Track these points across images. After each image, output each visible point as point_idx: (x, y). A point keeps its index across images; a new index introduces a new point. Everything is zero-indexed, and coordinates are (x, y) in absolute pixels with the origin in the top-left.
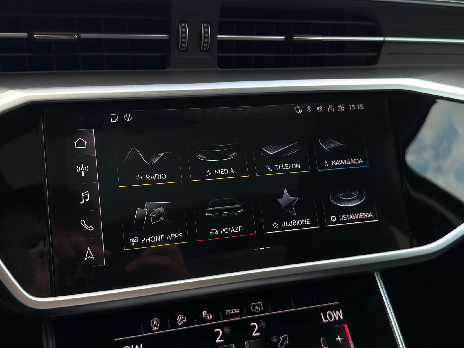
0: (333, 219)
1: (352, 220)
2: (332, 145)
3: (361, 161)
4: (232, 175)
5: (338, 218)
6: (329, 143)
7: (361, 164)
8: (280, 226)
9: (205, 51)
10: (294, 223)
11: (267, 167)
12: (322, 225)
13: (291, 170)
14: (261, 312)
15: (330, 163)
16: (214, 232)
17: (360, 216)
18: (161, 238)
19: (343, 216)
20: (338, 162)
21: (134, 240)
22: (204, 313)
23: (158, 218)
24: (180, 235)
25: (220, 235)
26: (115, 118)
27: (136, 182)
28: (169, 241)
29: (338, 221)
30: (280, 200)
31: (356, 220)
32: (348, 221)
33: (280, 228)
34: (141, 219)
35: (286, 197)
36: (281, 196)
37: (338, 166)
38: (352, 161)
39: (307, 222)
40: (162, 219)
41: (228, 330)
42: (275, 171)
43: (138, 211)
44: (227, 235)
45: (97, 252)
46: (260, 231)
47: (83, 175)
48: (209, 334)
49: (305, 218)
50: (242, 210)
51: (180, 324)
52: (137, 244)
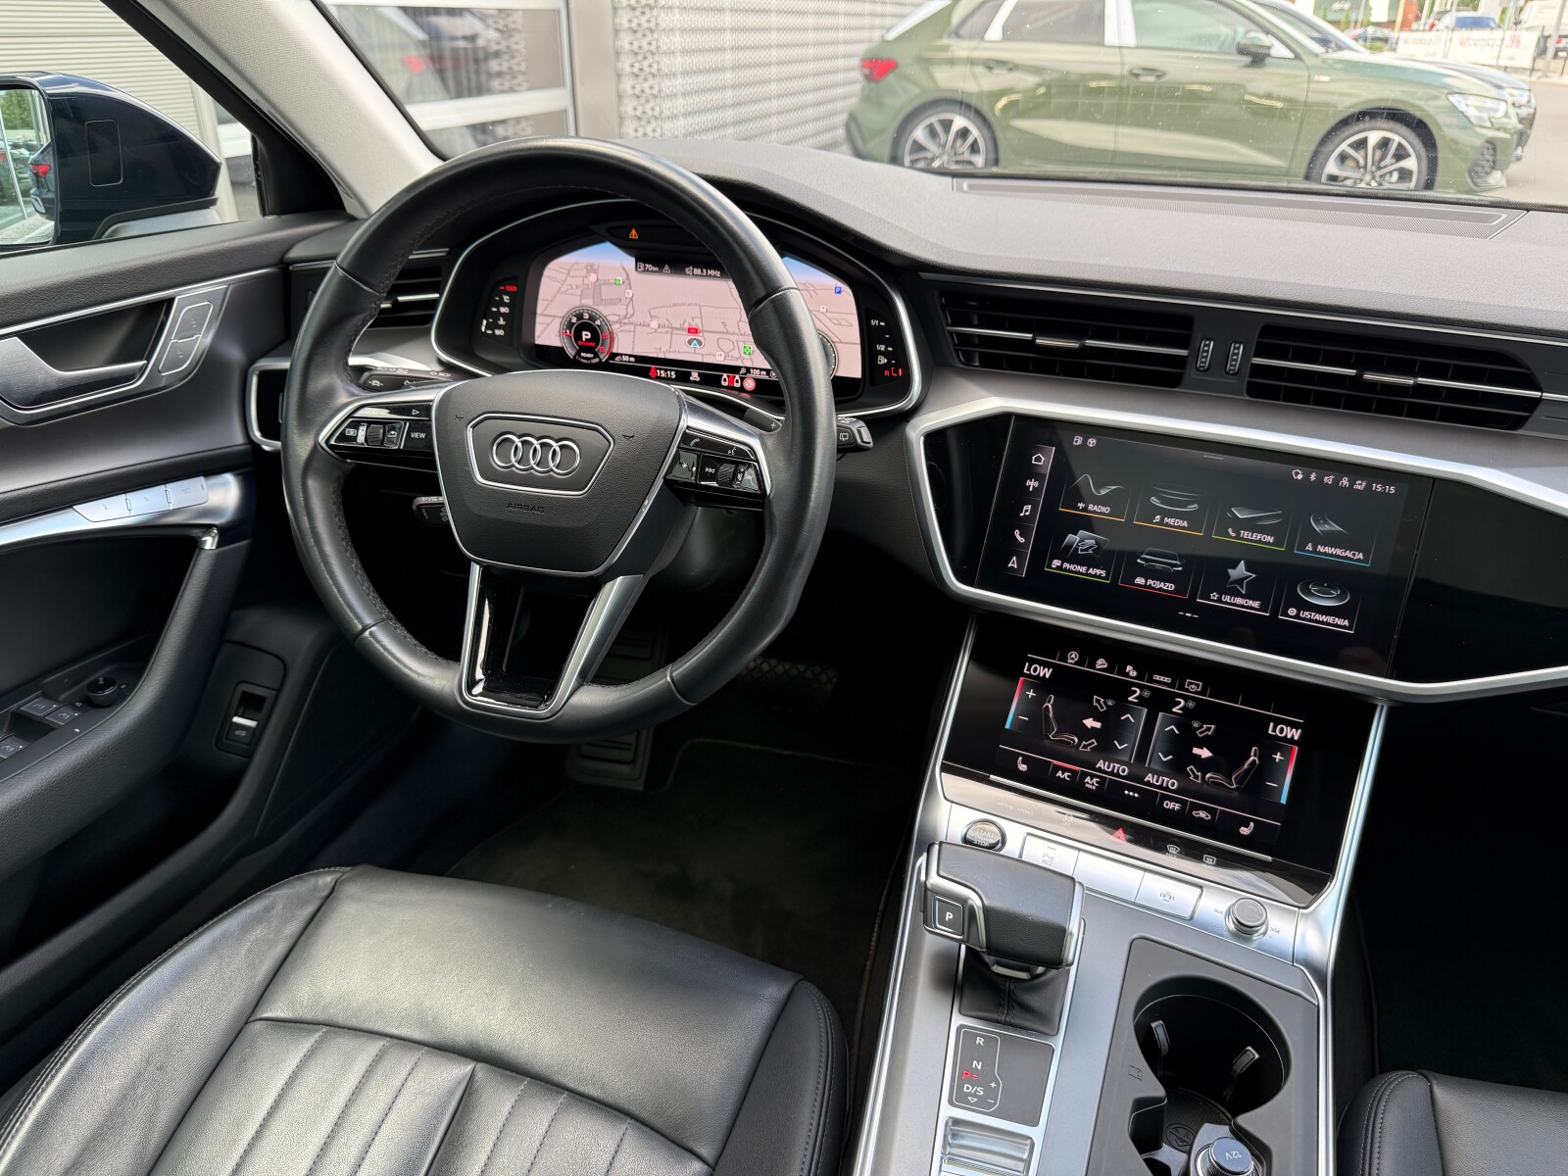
0: (1292, 611)
1: (1316, 621)
2: (1327, 527)
3: (1361, 556)
4: (1183, 528)
5: (1298, 613)
6: (1324, 524)
7: (1359, 560)
8: (1220, 598)
9: (1231, 375)
10: (1239, 601)
11: (1230, 530)
12: (1275, 613)
13: (1260, 541)
14: (1196, 693)
15: (1315, 547)
16: (1140, 581)
17: (1330, 619)
18: (1083, 569)
19: (1307, 613)
20: (1328, 550)
21: (1056, 563)
22: (1129, 668)
23: (1087, 550)
24: (1103, 573)
25: (1145, 586)
26: (1078, 440)
27: (1077, 509)
28: (1090, 575)
29: (1297, 616)
30: (1230, 571)
31: (1323, 623)
33: (1219, 600)
34: (1069, 546)
35: (1240, 571)
36: (1234, 567)
37: (1325, 554)
38: (1349, 554)
39: (1256, 604)
40: (1090, 552)
41: (1146, 694)
42: (1238, 537)
43: (1070, 537)
44: (1154, 588)
45: (1020, 563)
46: (1193, 596)
47: (1031, 489)
48: (1126, 689)
49: (1254, 600)
50: (1180, 569)
51: (1098, 667)
52: (1058, 568)
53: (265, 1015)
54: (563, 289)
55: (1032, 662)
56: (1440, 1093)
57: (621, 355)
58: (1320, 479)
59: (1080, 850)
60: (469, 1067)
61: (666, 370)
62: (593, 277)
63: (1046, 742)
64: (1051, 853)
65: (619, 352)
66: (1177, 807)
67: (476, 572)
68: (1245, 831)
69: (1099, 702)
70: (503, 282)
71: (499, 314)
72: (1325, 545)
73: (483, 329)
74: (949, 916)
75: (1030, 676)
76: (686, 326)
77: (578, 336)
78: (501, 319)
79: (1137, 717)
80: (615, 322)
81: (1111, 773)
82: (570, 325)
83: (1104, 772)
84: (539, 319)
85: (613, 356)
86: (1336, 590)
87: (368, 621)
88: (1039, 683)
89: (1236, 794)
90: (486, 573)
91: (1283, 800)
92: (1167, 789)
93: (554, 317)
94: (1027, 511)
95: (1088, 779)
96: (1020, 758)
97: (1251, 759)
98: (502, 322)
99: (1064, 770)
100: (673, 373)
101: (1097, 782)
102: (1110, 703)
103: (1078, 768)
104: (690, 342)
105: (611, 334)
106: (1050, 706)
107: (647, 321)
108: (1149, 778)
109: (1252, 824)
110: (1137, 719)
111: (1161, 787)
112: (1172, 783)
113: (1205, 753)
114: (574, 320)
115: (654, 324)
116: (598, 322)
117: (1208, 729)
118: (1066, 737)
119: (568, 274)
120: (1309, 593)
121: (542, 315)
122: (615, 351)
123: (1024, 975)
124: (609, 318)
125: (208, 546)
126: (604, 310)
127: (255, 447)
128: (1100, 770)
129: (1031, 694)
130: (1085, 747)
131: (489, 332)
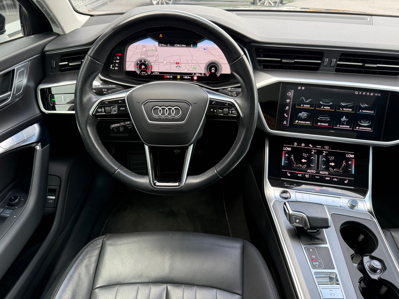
0: (357, 128)
2: (364, 106)
3: (373, 112)
4: (329, 109)
6: (364, 105)
7: (373, 113)
8: (339, 126)
9: (332, 67)
10: (344, 126)
11: (341, 109)
12: (353, 128)
13: (348, 111)
14: (328, 149)
15: (362, 111)
16: (319, 124)
17: (367, 129)
18: (304, 122)
20: (365, 111)
21: (297, 121)
22: (310, 145)
24: (309, 123)
25: (321, 125)
26: (299, 88)
27: (301, 106)
28: (306, 124)
29: (359, 129)
31: (365, 130)
32: (362, 129)
33: (339, 127)
34: (300, 117)
35: (344, 119)
36: (342, 118)
37: (364, 112)
38: (370, 112)
39: (348, 127)
40: (305, 117)
41: (316, 151)
42: (343, 110)
43: (300, 114)
44: (323, 125)
45: (287, 122)
46: (333, 126)
47: (288, 102)
48: (310, 151)
49: (348, 126)
50: (329, 120)
51: (302, 146)
52: (298, 123)
53: (98, 286)
54: (135, 53)
55: (285, 147)
56: (393, 233)
57: (155, 72)
58: (362, 93)
59: (309, 194)
60: (166, 286)
61: (169, 76)
62: (145, 49)
63: (294, 167)
64: (303, 196)
65: (154, 71)
66: (329, 179)
67: (147, 148)
68: (346, 182)
69: (305, 155)
70: (117, 53)
71: (116, 62)
72: (364, 110)
73: (111, 68)
74: (298, 221)
75: (285, 151)
76: (175, 62)
77: (140, 67)
78: (117, 64)
79: (315, 157)
80: (152, 62)
81: (311, 173)
82: (138, 64)
83: (310, 173)
84: (127, 63)
85: (152, 72)
86: (367, 121)
87: (116, 168)
88: (288, 152)
89: (342, 173)
90: (150, 148)
91: (353, 173)
92: (326, 175)
93: (132, 62)
94: (287, 108)
95: (306, 175)
96: (288, 173)
97: (344, 164)
98: (117, 65)
99: (300, 174)
100: (172, 76)
101: (309, 176)
102: (307, 155)
103: (303, 173)
104: (177, 67)
105: (151, 66)
106: (292, 158)
107: (163, 61)
108: (321, 172)
109: (347, 180)
110: (314, 158)
111: (324, 174)
112: (327, 173)
113: (333, 164)
114: (139, 62)
115: (165, 62)
116: (147, 63)
117: (332, 158)
118: (298, 165)
119: (136, 48)
120: (361, 122)
121: (128, 61)
122: (153, 71)
123: (316, 231)
124: (150, 61)
125: (38, 149)
126: (149, 59)
127: (43, 113)
128: (308, 172)
129: (287, 155)
130: (304, 167)
131: (113, 68)
